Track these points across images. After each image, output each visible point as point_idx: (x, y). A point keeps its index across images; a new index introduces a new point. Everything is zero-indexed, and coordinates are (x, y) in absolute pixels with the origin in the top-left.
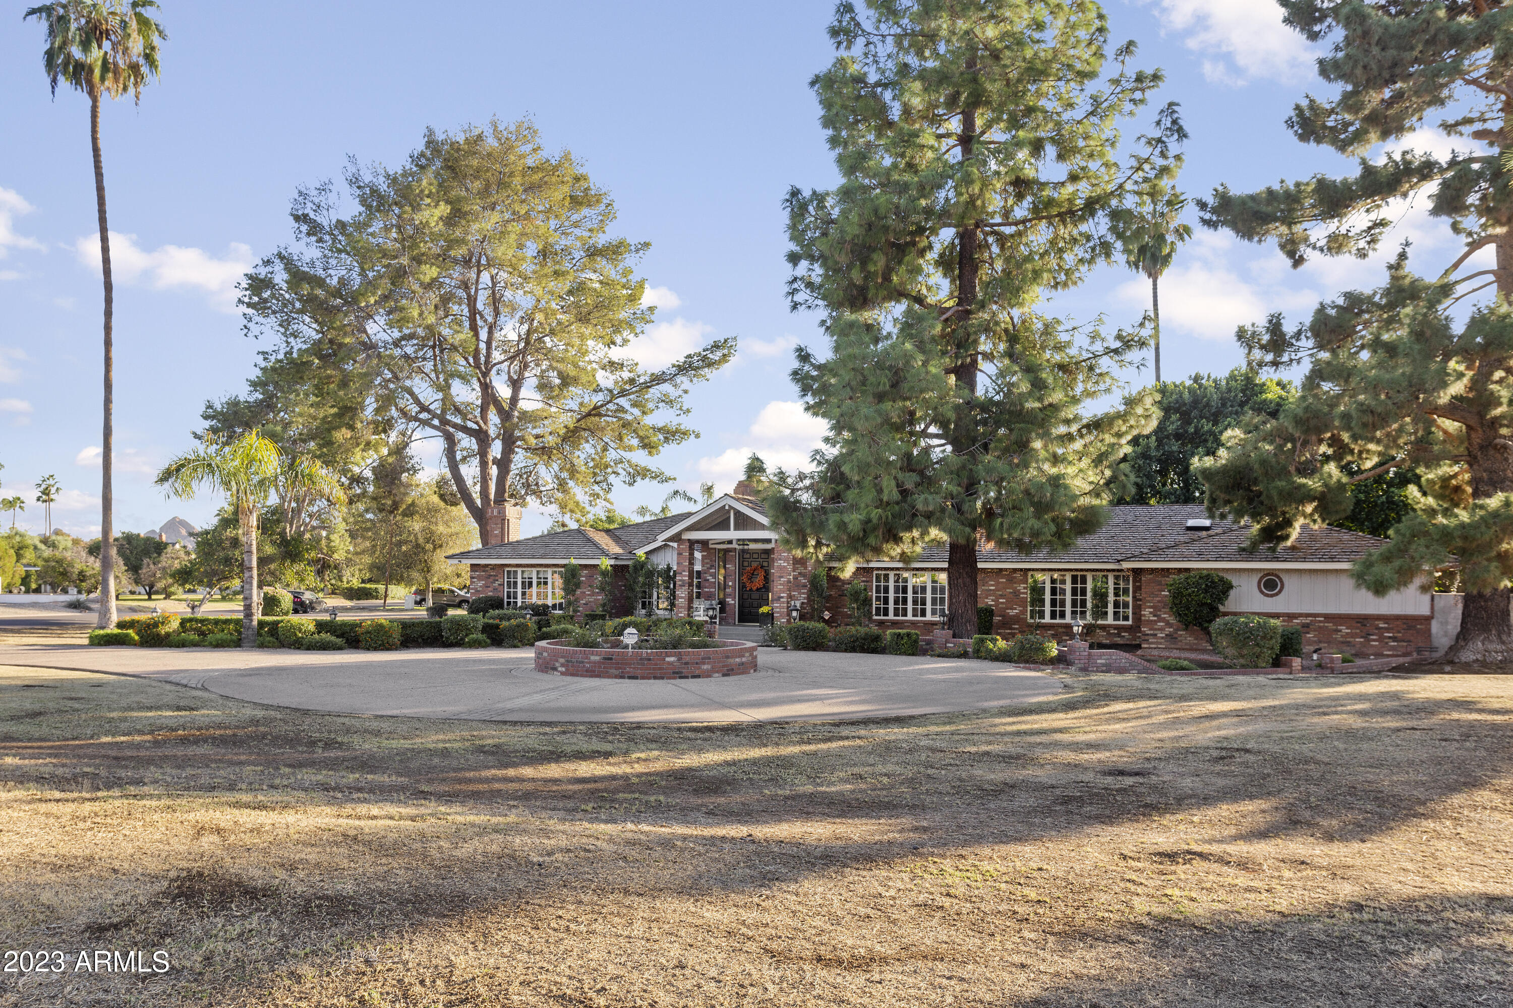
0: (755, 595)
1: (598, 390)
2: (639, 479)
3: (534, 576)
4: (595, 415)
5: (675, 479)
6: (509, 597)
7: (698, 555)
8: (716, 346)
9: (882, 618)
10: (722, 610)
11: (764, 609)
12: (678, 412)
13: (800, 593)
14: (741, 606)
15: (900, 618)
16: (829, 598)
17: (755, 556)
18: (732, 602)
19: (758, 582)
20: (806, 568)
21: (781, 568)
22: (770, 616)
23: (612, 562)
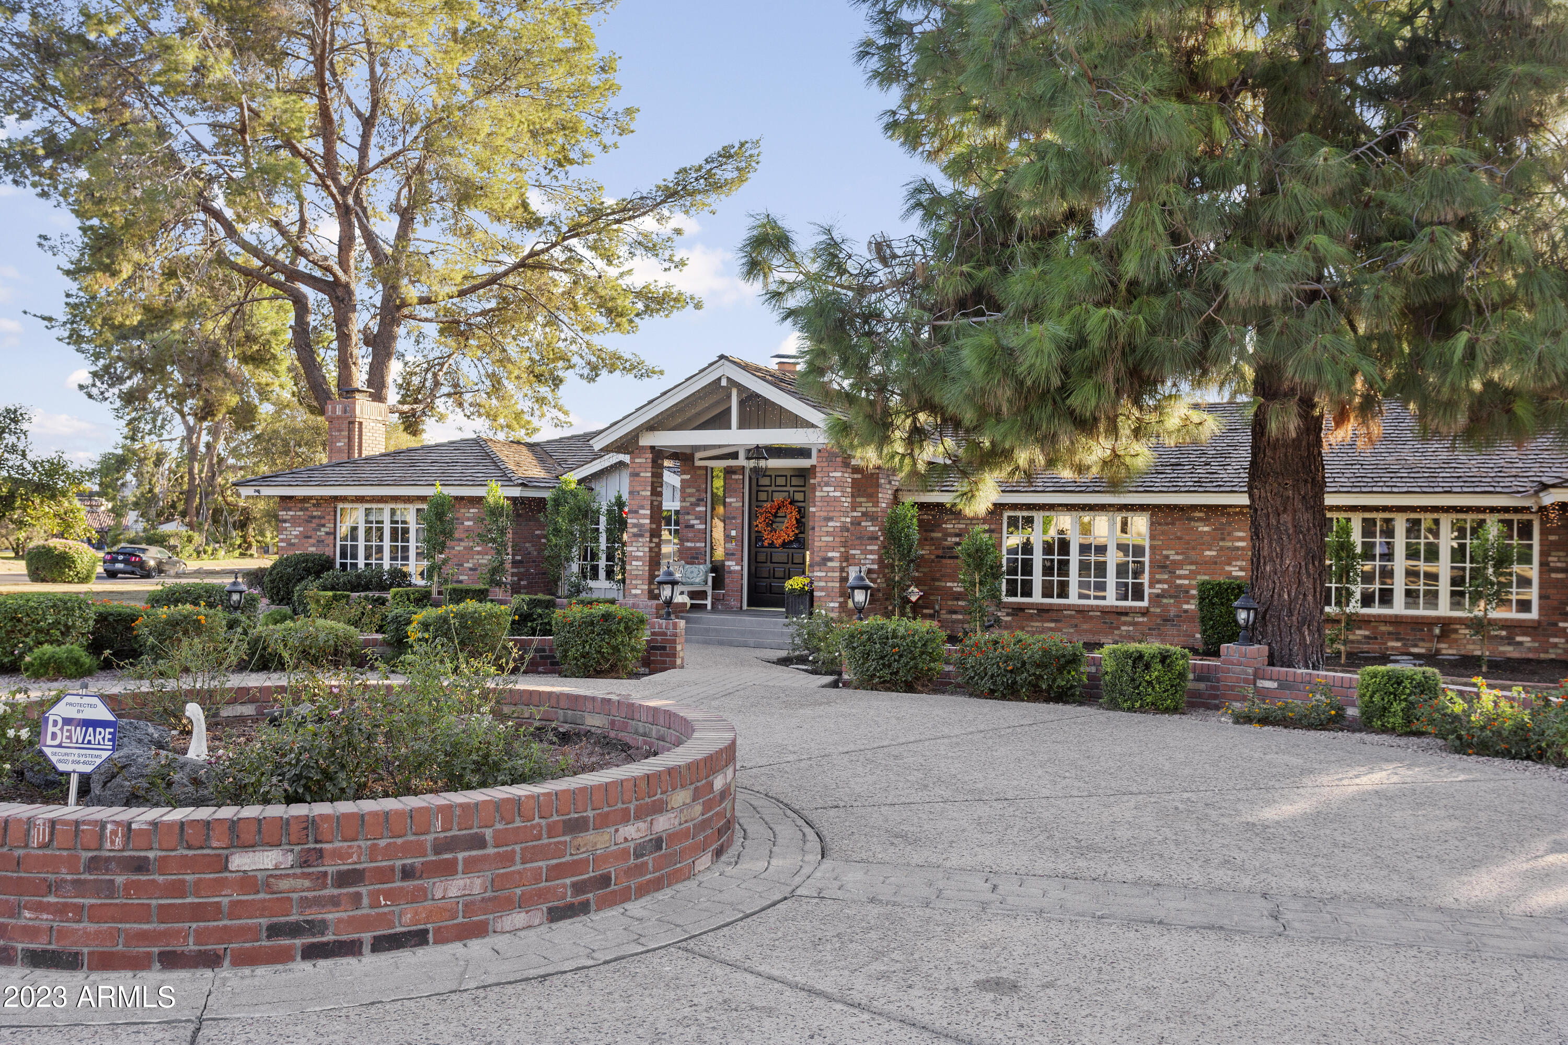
0: (780, 555)
1: (533, 222)
2: (604, 373)
3: (386, 517)
4: (533, 267)
5: (662, 373)
6: (343, 555)
7: (672, 479)
8: (726, 154)
9: (1019, 599)
10: (718, 583)
11: (796, 583)
12: (667, 265)
13: (865, 552)
14: (753, 576)
15: (1055, 601)
16: (920, 562)
17: (781, 481)
18: (738, 568)
19: (785, 529)
20: (876, 504)
21: (829, 501)
22: (807, 597)
23: (516, 492)
